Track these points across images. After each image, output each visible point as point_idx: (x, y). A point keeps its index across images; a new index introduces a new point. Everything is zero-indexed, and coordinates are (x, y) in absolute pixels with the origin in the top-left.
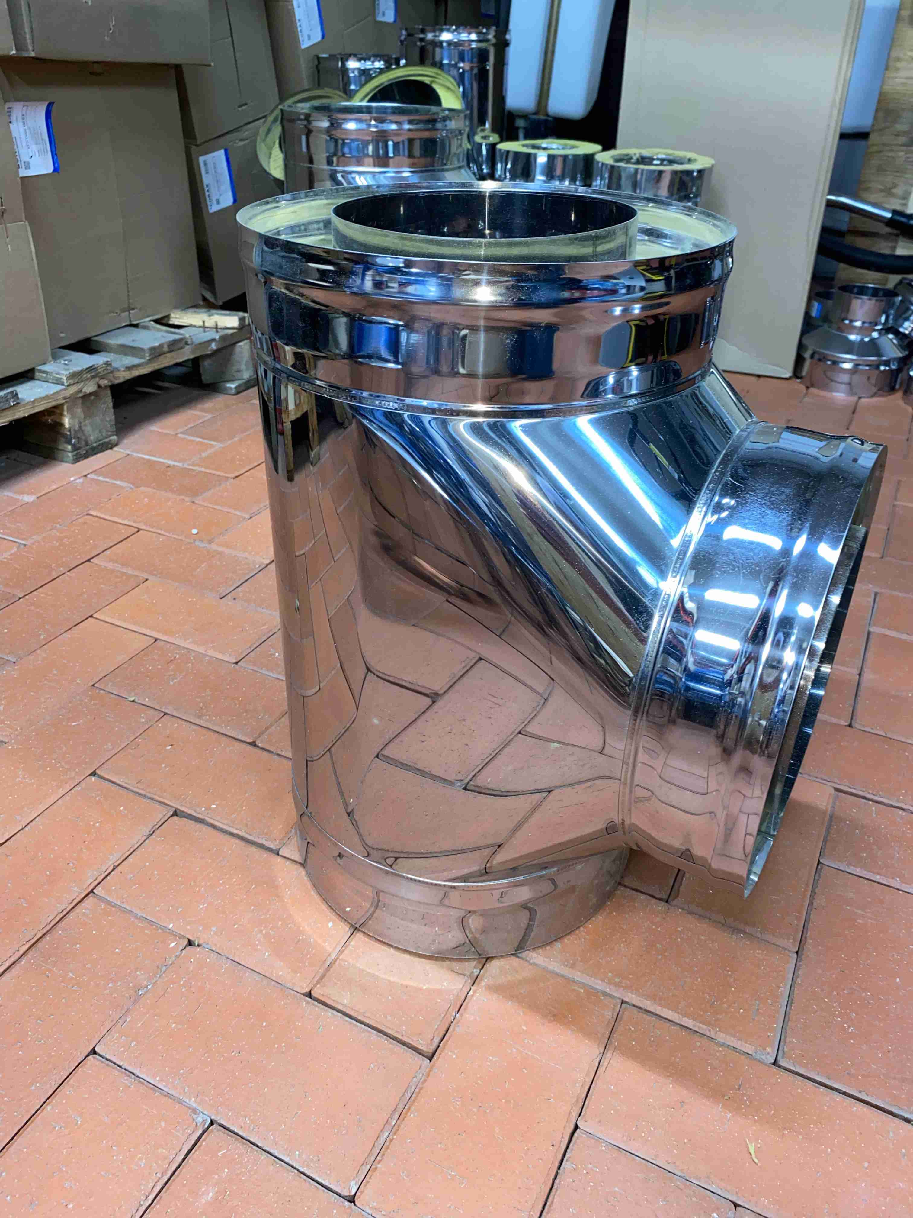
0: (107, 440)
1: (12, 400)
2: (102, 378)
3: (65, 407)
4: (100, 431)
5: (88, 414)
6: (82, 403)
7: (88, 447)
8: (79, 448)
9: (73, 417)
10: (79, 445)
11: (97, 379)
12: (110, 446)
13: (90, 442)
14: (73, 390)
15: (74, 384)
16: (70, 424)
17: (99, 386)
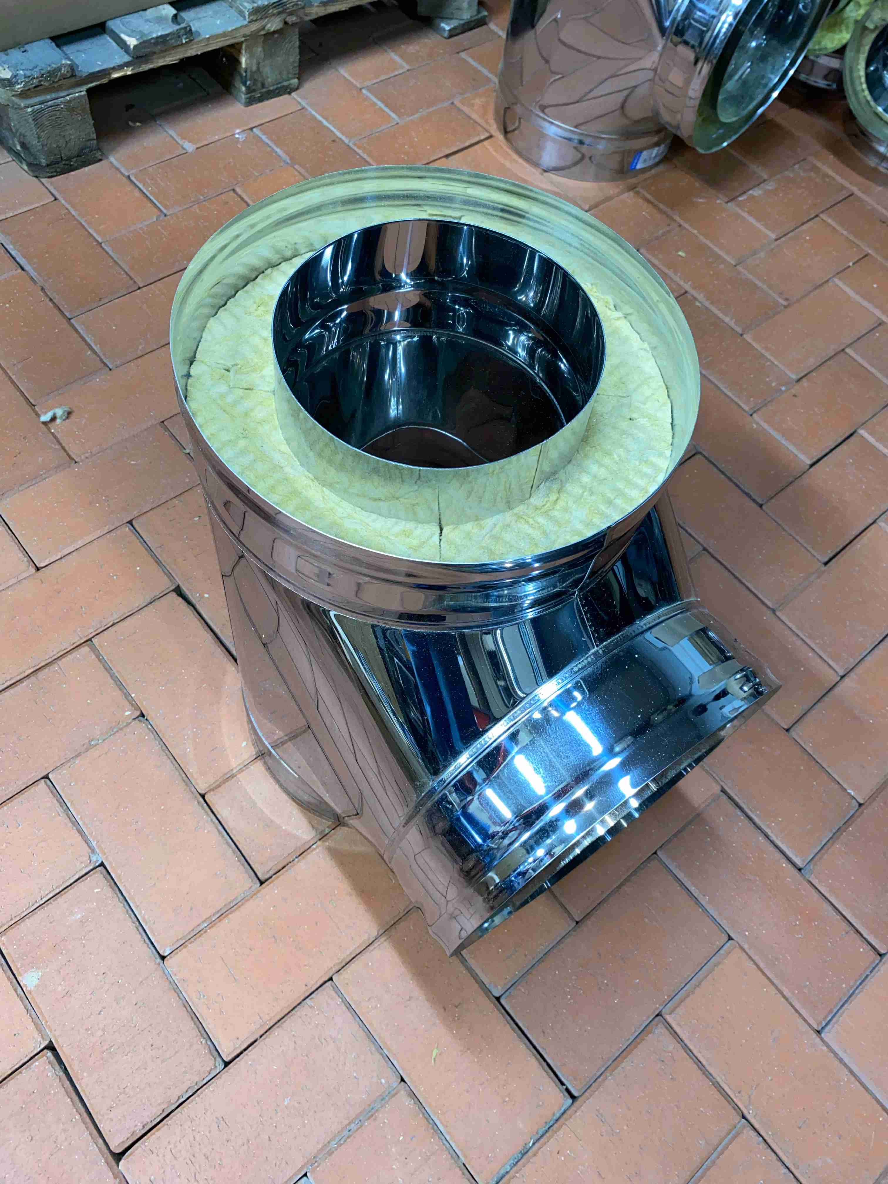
0: (286, 84)
1: (185, 37)
2: (291, 14)
3: (244, 46)
4: (280, 73)
5: (269, 54)
6: (264, 42)
7: (264, 90)
8: (254, 91)
9: (251, 56)
10: (254, 87)
11: (284, 16)
12: (289, 90)
13: (266, 84)
14: (255, 27)
15: (256, 20)
16: (247, 64)
17: (286, 23)
